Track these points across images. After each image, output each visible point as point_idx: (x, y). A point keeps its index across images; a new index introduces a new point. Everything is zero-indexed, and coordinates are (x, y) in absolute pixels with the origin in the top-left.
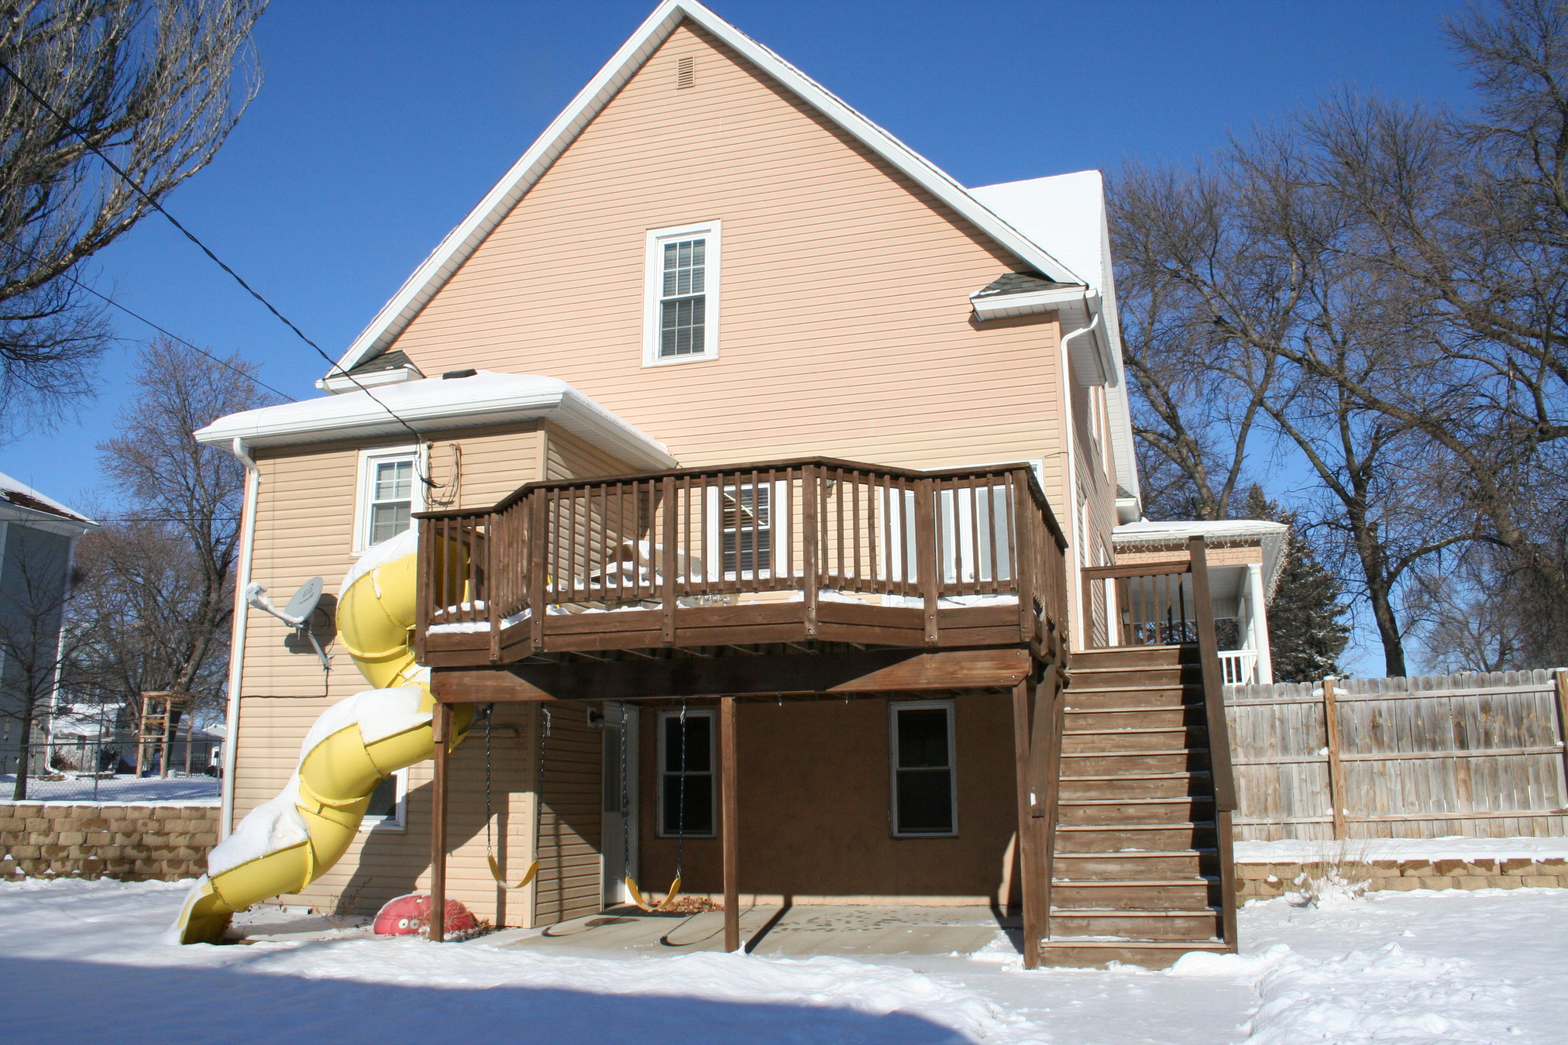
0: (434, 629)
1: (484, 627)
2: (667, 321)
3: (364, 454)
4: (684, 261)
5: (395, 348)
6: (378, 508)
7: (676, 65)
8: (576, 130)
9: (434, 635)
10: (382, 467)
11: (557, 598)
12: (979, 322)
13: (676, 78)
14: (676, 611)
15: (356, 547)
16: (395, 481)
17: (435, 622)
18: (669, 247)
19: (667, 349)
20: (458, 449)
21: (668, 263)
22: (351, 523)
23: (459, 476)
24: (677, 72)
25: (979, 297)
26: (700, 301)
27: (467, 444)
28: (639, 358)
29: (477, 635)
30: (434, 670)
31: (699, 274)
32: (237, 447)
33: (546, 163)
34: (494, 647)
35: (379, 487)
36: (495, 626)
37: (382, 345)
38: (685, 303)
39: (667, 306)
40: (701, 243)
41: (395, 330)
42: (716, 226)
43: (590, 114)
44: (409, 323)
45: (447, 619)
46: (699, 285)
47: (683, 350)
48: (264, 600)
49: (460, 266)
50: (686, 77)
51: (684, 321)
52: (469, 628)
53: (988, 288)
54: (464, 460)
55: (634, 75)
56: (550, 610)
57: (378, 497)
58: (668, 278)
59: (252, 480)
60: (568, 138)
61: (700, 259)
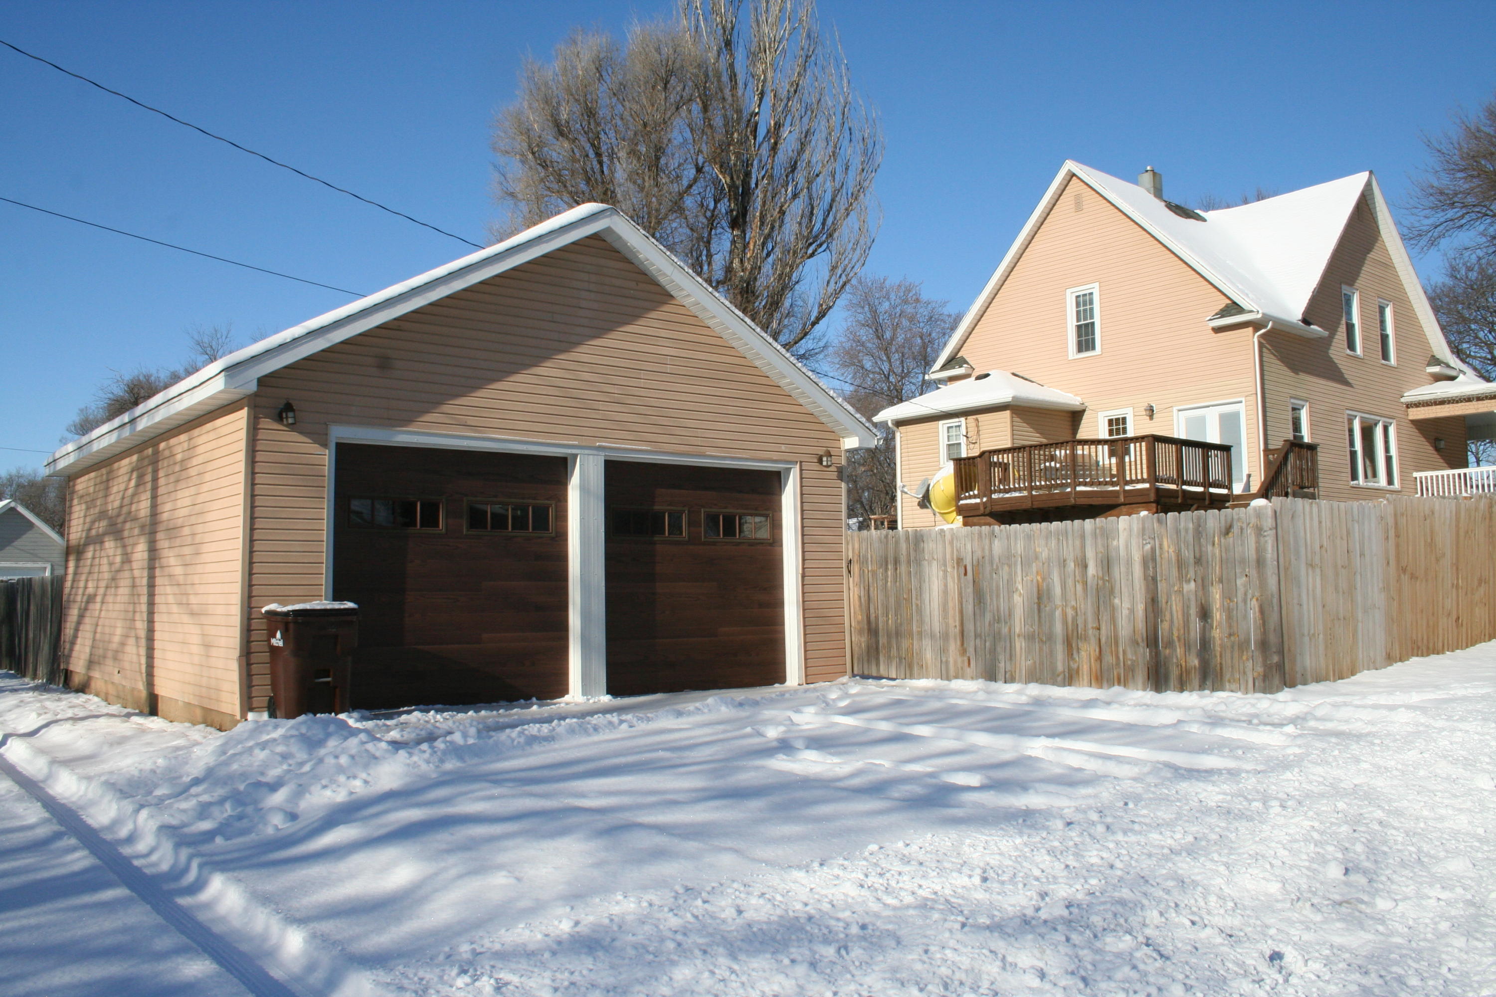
0: (962, 502)
1: (978, 501)
2: (1079, 335)
3: (941, 423)
4: (1085, 304)
5: (959, 355)
6: (949, 445)
7: (1073, 198)
8: (1030, 238)
9: (962, 505)
10: (949, 428)
11: (995, 491)
12: (1218, 330)
13: (1073, 206)
14: (1032, 496)
15: (942, 463)
16: (954, 434)
17: (962, 499)
18: (1078, 297)
19: (1080, 350)
20: (977, 420)
21: (1078, 305)
22: (939, 453)
23: (978, 431)
24: (1073, 202)
25: (1210, 320)
26: (1093, 324)
27: (981, 417)
28: (1067, 355)
29: (976, 504)
30: (964, 517)
31: (1092, 310)
32: (890, 424)
33: (1018, 256)
34: (982, 508)
35: (948, 437)
36: (982, 500)
37: (953, 354)
38: (1087, 325)
39: (1079, 327)
40: (1091, 294)
41: (959, 346)
42: (1097, 285)
43: (1035, 229)
44: (965, 342)
45: (966, 498)
46: (1092, 317)
47: (1087, 349)
48: (905, 490)
49: (985, 312)
50: (1078, 205)
51: (1087, 334)
52: (973, 501)
53: (1217, 314)
54: (980, 424)
55: (1054, 205)
56: (993, 496)
57: (949, 440)
58: (1078, 313)
59: (898, 435)
60: (1026, 243)
61: (1091, 302)
